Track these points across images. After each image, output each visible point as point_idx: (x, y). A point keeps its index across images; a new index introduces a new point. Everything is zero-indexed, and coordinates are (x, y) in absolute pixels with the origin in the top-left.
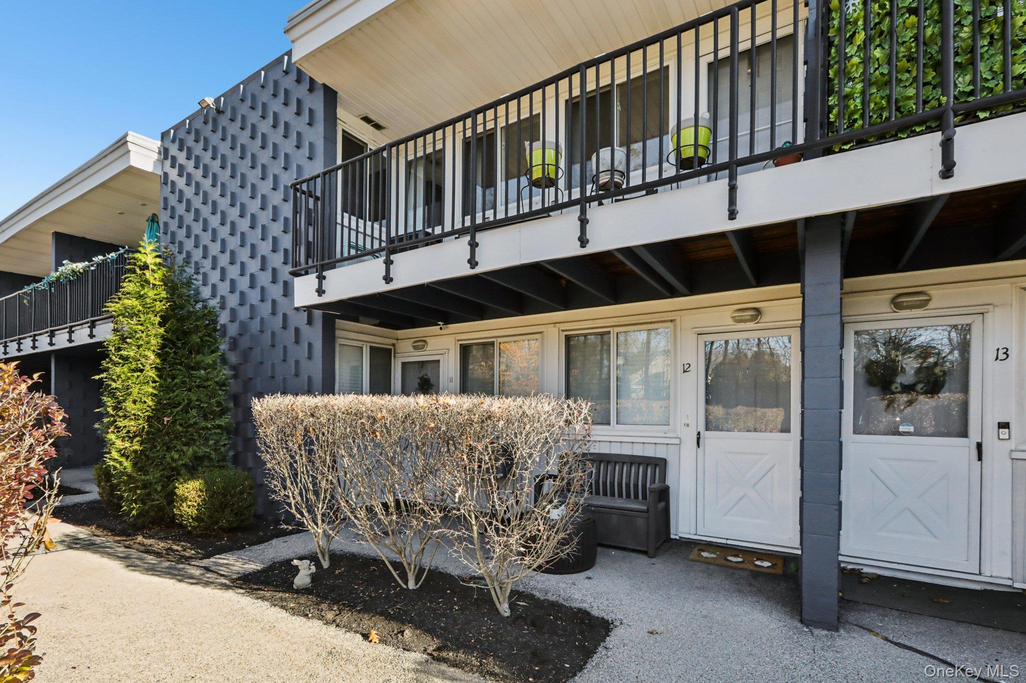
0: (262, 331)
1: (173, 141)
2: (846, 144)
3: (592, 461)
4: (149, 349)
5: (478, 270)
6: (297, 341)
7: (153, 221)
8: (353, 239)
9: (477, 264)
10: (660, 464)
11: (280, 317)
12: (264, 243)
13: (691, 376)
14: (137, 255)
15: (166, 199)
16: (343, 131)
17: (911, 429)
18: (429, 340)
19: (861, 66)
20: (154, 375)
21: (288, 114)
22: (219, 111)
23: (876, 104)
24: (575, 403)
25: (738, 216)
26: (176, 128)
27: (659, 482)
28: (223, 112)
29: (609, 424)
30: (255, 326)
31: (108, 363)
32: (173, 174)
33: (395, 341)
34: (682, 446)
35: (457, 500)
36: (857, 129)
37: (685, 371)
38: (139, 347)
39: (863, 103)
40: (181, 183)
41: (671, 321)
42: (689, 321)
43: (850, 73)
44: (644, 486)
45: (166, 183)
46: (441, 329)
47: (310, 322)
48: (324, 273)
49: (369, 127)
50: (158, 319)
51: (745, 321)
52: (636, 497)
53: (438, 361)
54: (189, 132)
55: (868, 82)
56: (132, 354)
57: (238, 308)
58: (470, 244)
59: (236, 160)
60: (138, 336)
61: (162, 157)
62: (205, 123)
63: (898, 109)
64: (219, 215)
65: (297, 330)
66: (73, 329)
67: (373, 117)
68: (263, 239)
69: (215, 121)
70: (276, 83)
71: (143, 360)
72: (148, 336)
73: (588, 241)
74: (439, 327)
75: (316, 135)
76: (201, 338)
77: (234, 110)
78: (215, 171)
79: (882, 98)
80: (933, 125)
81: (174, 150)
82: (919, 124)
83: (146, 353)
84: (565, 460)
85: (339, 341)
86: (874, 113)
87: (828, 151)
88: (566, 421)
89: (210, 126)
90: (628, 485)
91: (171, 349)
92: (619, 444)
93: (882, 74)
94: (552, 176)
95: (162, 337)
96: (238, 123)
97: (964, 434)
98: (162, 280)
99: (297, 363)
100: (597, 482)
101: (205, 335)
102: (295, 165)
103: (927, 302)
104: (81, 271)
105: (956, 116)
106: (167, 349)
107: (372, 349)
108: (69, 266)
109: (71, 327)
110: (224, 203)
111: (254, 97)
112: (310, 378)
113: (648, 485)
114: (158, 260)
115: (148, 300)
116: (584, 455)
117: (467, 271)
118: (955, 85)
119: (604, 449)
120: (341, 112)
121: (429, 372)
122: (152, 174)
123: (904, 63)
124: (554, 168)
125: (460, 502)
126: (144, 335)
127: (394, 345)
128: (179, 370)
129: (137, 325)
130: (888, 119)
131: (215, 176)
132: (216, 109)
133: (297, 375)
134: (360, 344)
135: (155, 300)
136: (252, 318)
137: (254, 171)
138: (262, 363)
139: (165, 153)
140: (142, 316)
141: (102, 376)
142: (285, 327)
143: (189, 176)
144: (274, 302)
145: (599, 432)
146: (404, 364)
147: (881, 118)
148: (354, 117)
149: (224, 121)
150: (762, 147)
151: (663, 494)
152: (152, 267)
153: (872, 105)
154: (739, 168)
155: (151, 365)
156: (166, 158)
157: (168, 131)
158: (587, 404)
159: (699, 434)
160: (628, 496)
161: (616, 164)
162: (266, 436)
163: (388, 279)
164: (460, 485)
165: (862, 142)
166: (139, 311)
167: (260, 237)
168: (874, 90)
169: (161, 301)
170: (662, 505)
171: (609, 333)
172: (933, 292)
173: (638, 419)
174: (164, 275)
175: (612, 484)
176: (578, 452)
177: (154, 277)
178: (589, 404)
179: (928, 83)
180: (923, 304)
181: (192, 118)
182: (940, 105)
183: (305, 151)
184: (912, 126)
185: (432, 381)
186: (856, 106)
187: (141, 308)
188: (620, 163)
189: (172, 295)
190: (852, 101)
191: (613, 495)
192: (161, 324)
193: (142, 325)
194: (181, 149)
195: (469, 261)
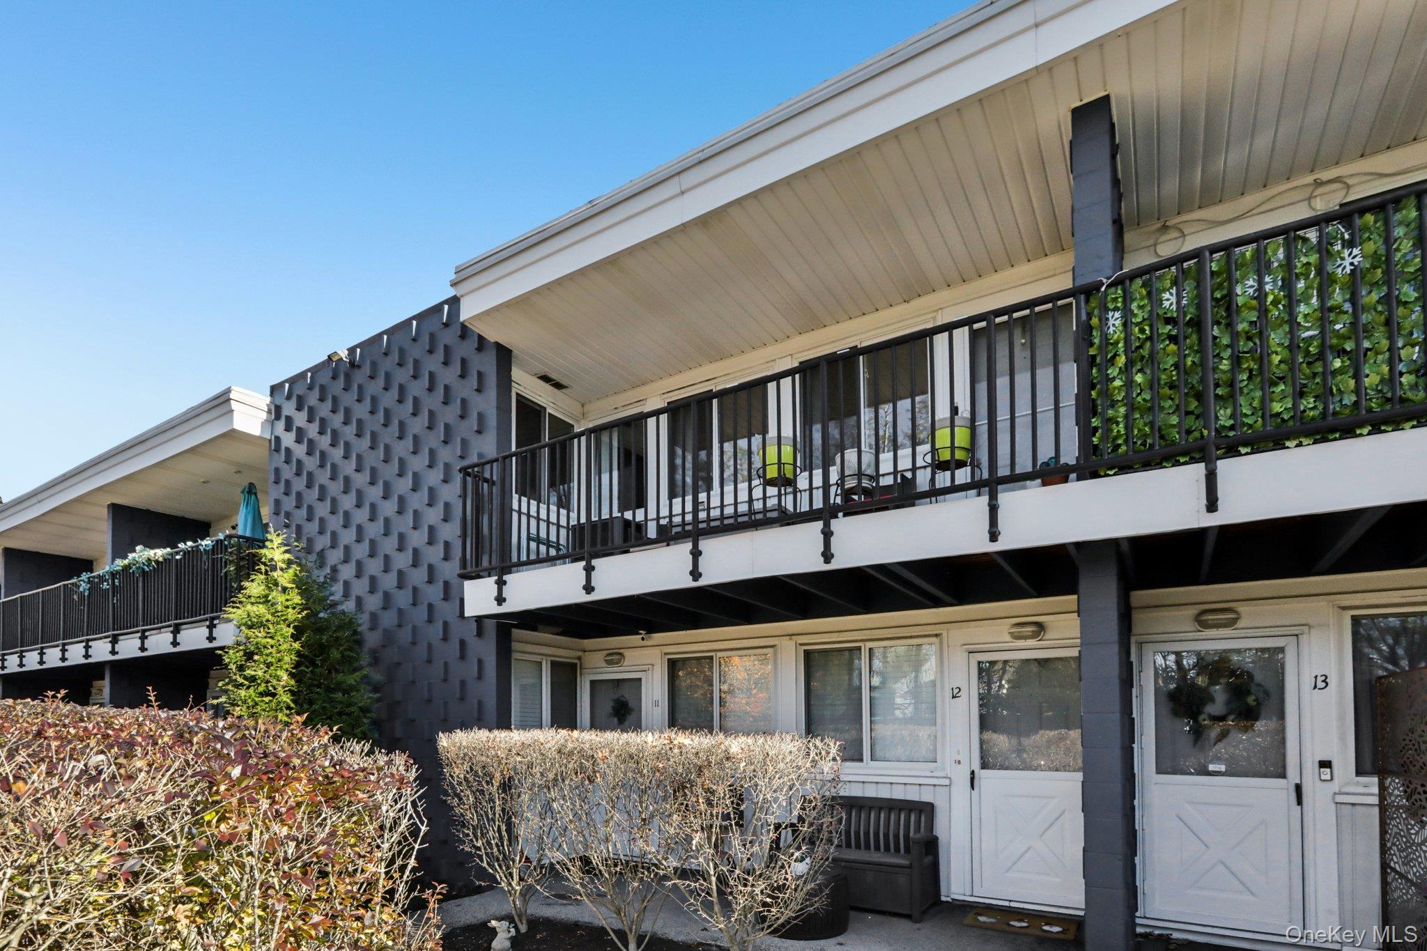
0: (414, 643)
1: (289, 398)
2: (1111, 469)
3: (842, 806)
4: (281, 667)
5: (702, 582)
6: (463, 657)
7: (250, 492)
8: (533, 531)
9: (700, 575)
10: (926, 810)
11: (439, 626)
12: (416, 533)
13: (961, 702)
14: (263, 551)
15: (277, 471)
16: (517, 394)
17: (1223, 768)
18: (627, 653)
19: (1124, 389)
20: (288, 701)
21: (449, 376)
22: (353, 364)
23: (1139, 430)
24: (822, 741)
25: (1000, 538)
26: (293, 381)
27: (925, 831)
28: (359, 367)
29: (861, 760)
30: (405, 636)
31: (227, 684)
32: (288, 439)
33: (580, 654)
34: (953, 789)
35: (694, 848)
36: (1122, 455)
37: (954, 697)
38: (269, 665)
39: (1126, 428)
40: (300, 451)
41: (936, 635)
42: (957, 636)
43: (1112, 395)
44: (907, 836)
45: (277, 450)
46: (643, 639)
47: (480, 633)
48: (505, 577)
49: (547, 387)
50: (291, 630)
51: (1025, 638)
52: (897, 850)
53: (640, 680)
54: (310, 388)
55: (1132, 407)
56: (260, 673)
57: (380, 612)
58: (692, 553)
59: (377, 427)
60: (268, 651)
61: (273, 417)
62: (334, 378)
63: (1162, 437)
64: (353, 494)
65: (463, 643)
66: (147, 634)
67: (553, 376)
68: (415, 528)
69: (348, 377)
70: (432, 337)
71: (274, 682)
72: (279, 652)
73: (832, 556)
74: (640, 636)
75: (487, 403)
76: (342, 653)
77: (374, 365)
78: (348, 439)
79: (1145, 424)
80: (1197, 456)
81: (289, 409)
82: (1184, 454)
83: (279, 673)
84: (813, 804)
85: (515, 655)
86: (1138, 439)
87: (1095, 475)
88: (813, 761)
89: (341, 382)
90: (886, 835)
91: (307, 667)
92: (874, 785)
93: (1144, 400)
94: (789, 475)
95: (298, 653)
96: (381, 382)
97: (1283, 775)
98: (294, 582)
99: (463, 683)
100: (848, 832)
101: (345, 650)
102: (459, 439)
103: (1234, 621)
104: (161, 559)
105: (1218, 449)
106: (302, 668)
107: (554, 664)
108: (142, 554)
109: (144, 631)
110: (360, 480)
111: (402, 352)
112: (480, 703)
113: (912, 834)
114: (287, 556)
115: (279, 608)
116: (834, 798)
117: (688, 583)
118: (1217, 418)
119: (856, 791)
120: (516, 373)
121: (627, 693)
122: (260, 438)
123: (1166, 391)
124: (791, 467)
125: (698, 851)
126: (274, 650)
127: (579, 658)
128: (317, 693)
129: (266, 637)
130: (1152, 446)
131: (347, 446)
132: (350, 363)
133: (462, 699)
134: (537, 658)
135: (287, 607)
136: (399, 626)
137: (402, 443)
138: (413, 682)
139: (276, 412)
140: (271, 626)
141: (220, 700)
142: (445, 639)
143: (311, 443)
144: (430, 607)
145: (851, 770)
146: (593, 683)
147: (1145, 445)
148: (530, 377)
149: (360, 377)
150: (1024, 465)
151: (931, 846)
152: (280, 565)
153: (1136, 432)
154: (999, 487)
155: (284, 687)
156: (278, 417)
157: (281, 385)
158: (835, 744)
159: (973, 773)
160: (887, 849)
161: (863, 467)
162: (452, 777)
163: (589, 588)
164: (697, 832)
165: (1125, 468)
166: (268, 621)
167: (411, 525)
168: (1137, 416)
169: (294, 608)
170: (929, 859)
171: (859, 649)
172: (1243, 608)
173: (899, 751)
174: (296, 575)
175: (867, 834)
176: (827, 793)
177: (285, 578)
178: (838, 743)
179: (1191, 413)
180: (1231, 623)
181: (315, 370)
182: (1202, 436)
183: (473, 422)
184: (1177, 456)
185: (632, 704)
186: (1118, 431)
187: (270, 617)
188: (869, 465)
189: (308, 600)
190: (1114, 426)
191: (868, 847)
192: (295, 637)
193: (272, 638)
194: (299, 408)
195: (692, 573)
